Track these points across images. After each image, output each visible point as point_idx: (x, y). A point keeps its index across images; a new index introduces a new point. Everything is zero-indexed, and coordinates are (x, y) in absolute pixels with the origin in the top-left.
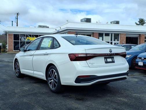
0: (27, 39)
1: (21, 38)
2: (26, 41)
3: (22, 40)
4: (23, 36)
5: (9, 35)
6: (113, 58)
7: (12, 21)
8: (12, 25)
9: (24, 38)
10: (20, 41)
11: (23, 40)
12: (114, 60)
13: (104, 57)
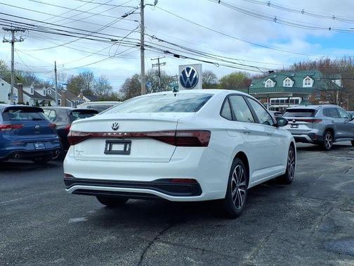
6: (130, 143)
12: (130, 149)
13: (105, 140)
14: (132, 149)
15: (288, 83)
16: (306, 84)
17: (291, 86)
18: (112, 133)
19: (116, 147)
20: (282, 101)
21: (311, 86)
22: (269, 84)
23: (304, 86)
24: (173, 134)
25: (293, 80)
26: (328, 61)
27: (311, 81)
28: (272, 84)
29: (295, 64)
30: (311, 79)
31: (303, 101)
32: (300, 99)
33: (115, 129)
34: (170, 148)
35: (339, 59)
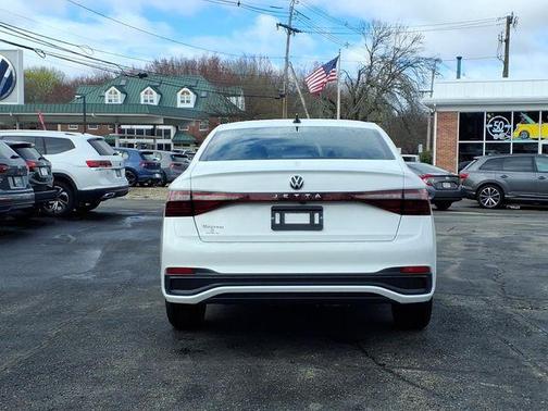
0: (515, 134)
1: (491, 129)
2: (512, 142)
3: (495, 137)
4: (500, 120)
5: (443, 117)
7: (459, 58)
8: (459, 72)
9: (505, 130)
10: (484, 142)
11: (499, 136)
12: (321, 221)
13: (270, 207)
14: (325, 221)
15: (149, 97)
16: (182, 102)
17: (156, 103)
18: (291, 195)
19: (290, 218)
20: (140, 132)
21: (191, 105)
22: (113, 97)
23: (180, 105)
24: (399, 196)
25: (158, 93)
26: (215, 61)
27: (192, 97)
28: (119, 98)
29: (157, 63)
30: (191, 93)
31: (178, 133)
32: (172, 129)
33: (297, 188)
34: (392, 218)
35: (235, 59)
